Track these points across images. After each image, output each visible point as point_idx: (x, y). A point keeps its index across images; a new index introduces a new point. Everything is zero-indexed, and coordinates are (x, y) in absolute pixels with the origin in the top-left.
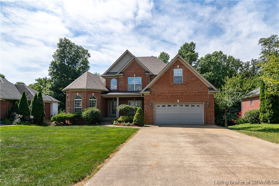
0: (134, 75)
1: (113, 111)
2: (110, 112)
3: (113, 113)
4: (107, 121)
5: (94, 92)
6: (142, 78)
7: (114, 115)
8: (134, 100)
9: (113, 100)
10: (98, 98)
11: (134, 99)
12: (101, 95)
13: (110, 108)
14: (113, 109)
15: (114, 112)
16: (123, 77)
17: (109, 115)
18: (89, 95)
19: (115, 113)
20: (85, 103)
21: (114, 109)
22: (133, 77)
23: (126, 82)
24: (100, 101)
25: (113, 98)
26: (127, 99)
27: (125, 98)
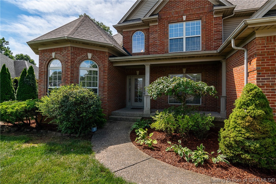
0: (184, 18)
1: (137, 97)
2: (130, 99)
3: (136, 101)
4: (123, 119)
5: (91, 51)
6: (202, 22)
7: (138, 104)
8: (184, 72)
9: (136, 74)
10: (101, 65)
11: (184, 70)
12: (110, 59)
13: (130, 90)
14: (136, 93)
15: (139, 98)
16: (157, 24)
17: (128, 104)
18: (78, 58)
19: (141, 100)
20: (69, 76)
21: (138, 93)
22: (181, 23)
23: (166, 34)
24: (107, 72)
25: (137, 70)
26: (166, 71)
27: (163, 69)
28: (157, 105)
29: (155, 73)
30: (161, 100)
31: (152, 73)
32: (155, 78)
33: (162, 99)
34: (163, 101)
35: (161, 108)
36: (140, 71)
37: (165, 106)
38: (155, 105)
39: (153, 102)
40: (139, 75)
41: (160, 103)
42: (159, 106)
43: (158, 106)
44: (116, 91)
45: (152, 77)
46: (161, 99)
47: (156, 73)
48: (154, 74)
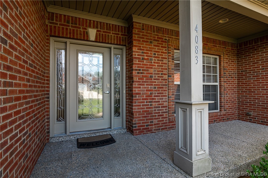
9: (88, 37)
25: (90, 27)
26: (172, 42)
27: (164, 36)
28: (152, 122)
29: (148, 42)
30: (160, 110)
31: (141, 40)
32: (148, 53)
33: (164, 107)
34: (165, 110)
35: (162, 129)
36: (98, 31)
37: (169, 123)
38: (148, 122)
39: (143, 117)
40: (96, 41)
41: (158, 116)
42: (158, 124)
43: (155, 124)
44: (19, 85)
45: (141, 49)
46: (162, 107)
47: (151, 42)
48: (146, 45)
